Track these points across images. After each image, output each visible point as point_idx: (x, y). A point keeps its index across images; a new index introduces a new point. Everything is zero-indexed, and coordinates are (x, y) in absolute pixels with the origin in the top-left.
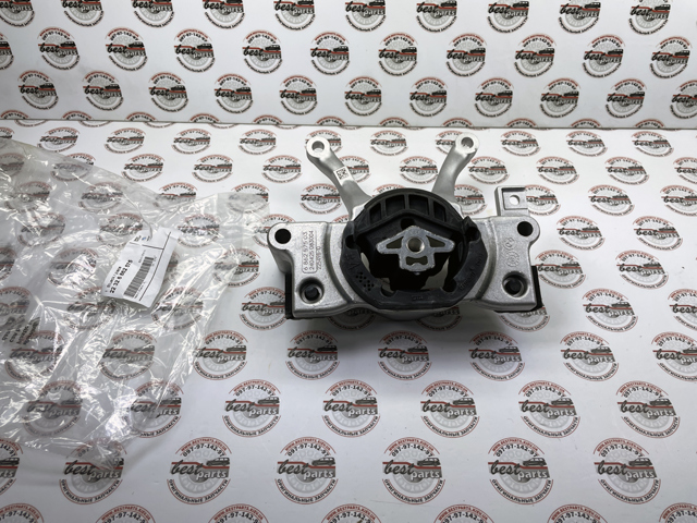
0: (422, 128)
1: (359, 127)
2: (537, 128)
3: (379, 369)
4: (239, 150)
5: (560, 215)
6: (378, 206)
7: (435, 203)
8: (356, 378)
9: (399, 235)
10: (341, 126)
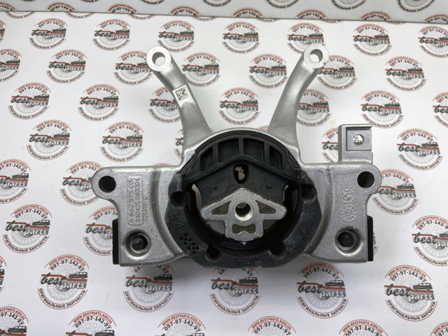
0: (276, 19)
1: (213, 17)
2: (391, 22)
3: (210, 302)
4: (93, 44)
5: (401, 128)
6: (210, 151)
7: (272, 149)
8: (188, 312)
9: (226, 199)
10: (195, 16)
